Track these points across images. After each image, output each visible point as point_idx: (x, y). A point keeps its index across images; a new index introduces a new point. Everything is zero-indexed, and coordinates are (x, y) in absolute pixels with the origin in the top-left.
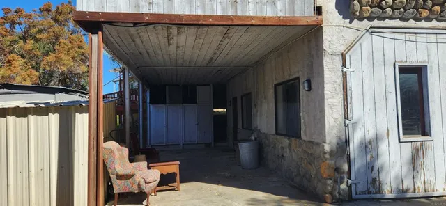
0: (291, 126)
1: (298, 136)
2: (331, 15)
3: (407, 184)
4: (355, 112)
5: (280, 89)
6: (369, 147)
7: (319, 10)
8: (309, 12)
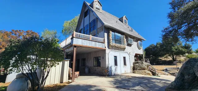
0: (99, 64)
1: (100, 66)
2: (107, 48)
3: (115, 73)
4: (109, 62)
5: (95, 58)
6: (111, 67)
7: (105, 47)
8: (104, 47)
